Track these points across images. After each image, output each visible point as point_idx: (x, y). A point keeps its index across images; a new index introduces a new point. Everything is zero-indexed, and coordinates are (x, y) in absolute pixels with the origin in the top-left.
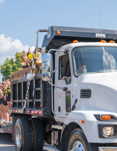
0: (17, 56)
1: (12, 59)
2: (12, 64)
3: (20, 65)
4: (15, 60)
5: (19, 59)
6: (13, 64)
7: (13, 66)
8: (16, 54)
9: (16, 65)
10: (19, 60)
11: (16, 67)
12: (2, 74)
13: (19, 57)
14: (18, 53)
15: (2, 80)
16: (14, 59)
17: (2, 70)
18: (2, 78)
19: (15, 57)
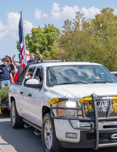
0: (33, 31)
1: (28, 34)
2: (28, 40)
3: (36, 40)
4: (31, 36)
5: (35, 34)
6: (30, 40)
7: (29, 42)
8: (32, 29)
9: (32, 40)
10: (35, 36)
11: (32, 43)
12: (19, 50)
13: (35, 32)
14: (34, 28)
15: (19, 56)
16: (30, 34)
17: (18, 46)
18: (19, 54)
19: (31, 33)
